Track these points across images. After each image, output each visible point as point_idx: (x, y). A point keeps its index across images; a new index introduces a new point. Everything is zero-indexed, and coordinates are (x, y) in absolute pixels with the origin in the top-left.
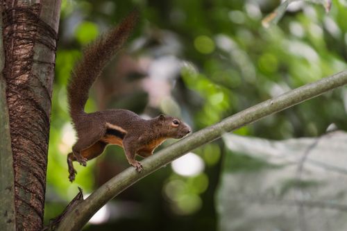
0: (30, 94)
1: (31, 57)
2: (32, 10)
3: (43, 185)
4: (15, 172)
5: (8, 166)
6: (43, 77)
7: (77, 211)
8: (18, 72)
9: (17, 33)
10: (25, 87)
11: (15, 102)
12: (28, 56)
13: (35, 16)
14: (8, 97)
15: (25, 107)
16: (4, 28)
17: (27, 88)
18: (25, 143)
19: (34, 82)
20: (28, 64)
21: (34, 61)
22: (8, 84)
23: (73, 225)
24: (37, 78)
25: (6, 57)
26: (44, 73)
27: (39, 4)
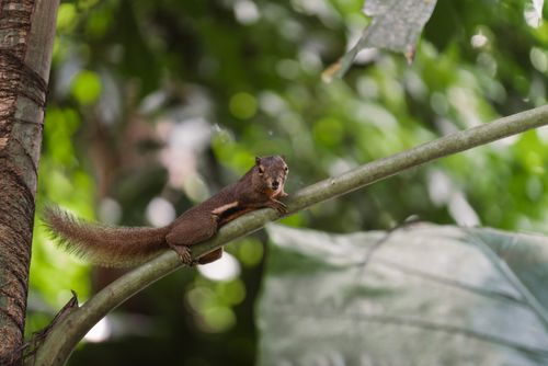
0: (9, 165)
1: (12, 115)
2: (15, 51)
3: (24, 287)
6: (27, 141)
7: (69, 322)
10: (1, 155)
12: (8, 113)
13: (18, 60)
15: (3, 182)
17: (6, 157)
19: (15, 148)
20: (8, 124)
21: (15, 121)
23: (64, 341)
24: (19, 142)
26: (28, 136)
27: (23, 44)
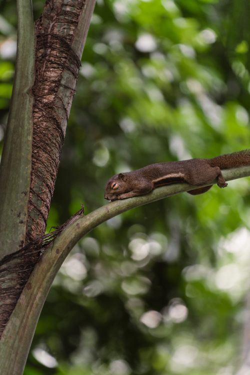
0: (54, 114)
1: (59, 81)
2: (66, 39)
4: (32, 179)
5: (27, 173)
6: (66, 100)
8: (46, 91)
9: (50, 57)
10: (49, 107)
11: (40, 118)
12: (57, 79)
13: (68, 45)
14: (34, 112)
15: (48, 124)
16: (37, 50)
17: (52, 108)
18: (44, 156)
19: (59, 104)
20: (56, 86)
21: (61, 85)
22: (36, 100)
23: (73, 236)
24: (61, 100)
25: (37, 76)
26: (67, 97)
27: (72, 35)
